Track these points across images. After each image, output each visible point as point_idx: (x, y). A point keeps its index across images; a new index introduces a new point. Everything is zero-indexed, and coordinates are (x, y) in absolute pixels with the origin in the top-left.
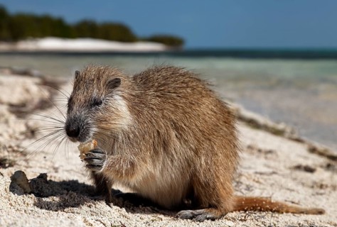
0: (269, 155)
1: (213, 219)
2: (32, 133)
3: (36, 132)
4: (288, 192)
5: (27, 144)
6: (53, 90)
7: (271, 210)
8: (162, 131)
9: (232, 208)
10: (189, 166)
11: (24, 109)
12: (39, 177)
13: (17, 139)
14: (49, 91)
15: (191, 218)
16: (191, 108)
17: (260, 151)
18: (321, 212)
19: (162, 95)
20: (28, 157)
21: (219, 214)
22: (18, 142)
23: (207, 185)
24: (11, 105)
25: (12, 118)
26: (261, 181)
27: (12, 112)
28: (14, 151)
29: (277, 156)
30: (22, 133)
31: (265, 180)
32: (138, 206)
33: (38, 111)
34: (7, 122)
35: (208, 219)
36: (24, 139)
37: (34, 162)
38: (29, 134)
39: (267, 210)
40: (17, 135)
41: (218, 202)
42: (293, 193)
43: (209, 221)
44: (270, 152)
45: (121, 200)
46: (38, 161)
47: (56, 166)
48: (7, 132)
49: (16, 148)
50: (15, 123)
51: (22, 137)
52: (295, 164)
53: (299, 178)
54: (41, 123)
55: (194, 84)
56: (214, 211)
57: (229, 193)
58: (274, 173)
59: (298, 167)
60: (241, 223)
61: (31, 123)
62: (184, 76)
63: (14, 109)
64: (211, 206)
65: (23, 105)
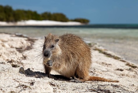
0: (109, 66)
1: (81, 82)
2: (25, 58)
3: (26, 58)
4: (110, 76)
5: (23, 61)
6: (32, 43)
7: (101, 81)
8: (68, 55)
9: (87, 80)
10: (76, 65)
11: (21, 50)
12: (28, 69)
13: (19, 60)
14: (31, 43)
15: (74, 82)
16: (77, 47)
17: (106, 64)
18: (118, 82)
19: (68, 44)
20: (24, 65)
21: (83, 81)
22: (20, 61)
23: (81, 71)
24: (17, 48)
25: (18, 53)
26: (102, 73)
27: (18, 51)
28: (19, 63)
29: (112, 66)
30: (21, 58)
31: (104, 73)
32: (58, 79)
33: (27, 50)
34: (16, 54)
35: (79, 82)
36: (22, 60)
37: (26, 67)
38: (24, 58)
39: (100, 80)
40: (20, 58)
41: (84, 77)
42: (112, 77)
43: (80, 83)
44: (110, 65)
45: (53, 77)
46: (27, 66)
47: (33, 68)
48: (16, 57)
49: (19, 62)
50: (19, 54)
51: (21, 59)
52: (117, 69)
53: (116, 73)
54: (28, 54)
55: (78, 39)
56: (82, 80)
57: (87, 75)
58: (108, 71)
59: (118, 69)
60: (90, 84)
61: (24, 55)
62: (75, 37)
63: (18, 50)
64: (81, 78)
65: (21, 48)
